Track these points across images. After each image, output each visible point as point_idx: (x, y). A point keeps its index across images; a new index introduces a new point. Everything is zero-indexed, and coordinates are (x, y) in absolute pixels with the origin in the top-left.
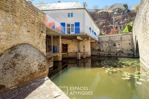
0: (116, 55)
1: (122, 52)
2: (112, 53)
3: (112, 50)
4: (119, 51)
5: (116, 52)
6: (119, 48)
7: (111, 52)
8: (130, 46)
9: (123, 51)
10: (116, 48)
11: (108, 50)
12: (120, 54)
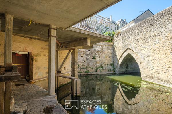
0: (96, 71)
1: (102, 67)
2: (90, 70)
3: (91, 65)
4: (99, 66)
5: (96, 67)
6: (99, 62)
7: (89, 68)
8: (110, 59)
9: (103, 65)
10: (96, 62)
11: (86, 65)
12: (101, 70)
